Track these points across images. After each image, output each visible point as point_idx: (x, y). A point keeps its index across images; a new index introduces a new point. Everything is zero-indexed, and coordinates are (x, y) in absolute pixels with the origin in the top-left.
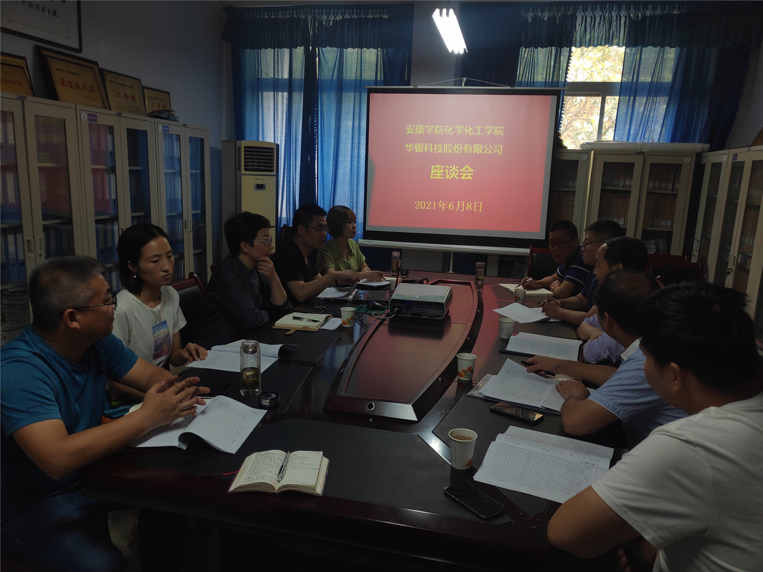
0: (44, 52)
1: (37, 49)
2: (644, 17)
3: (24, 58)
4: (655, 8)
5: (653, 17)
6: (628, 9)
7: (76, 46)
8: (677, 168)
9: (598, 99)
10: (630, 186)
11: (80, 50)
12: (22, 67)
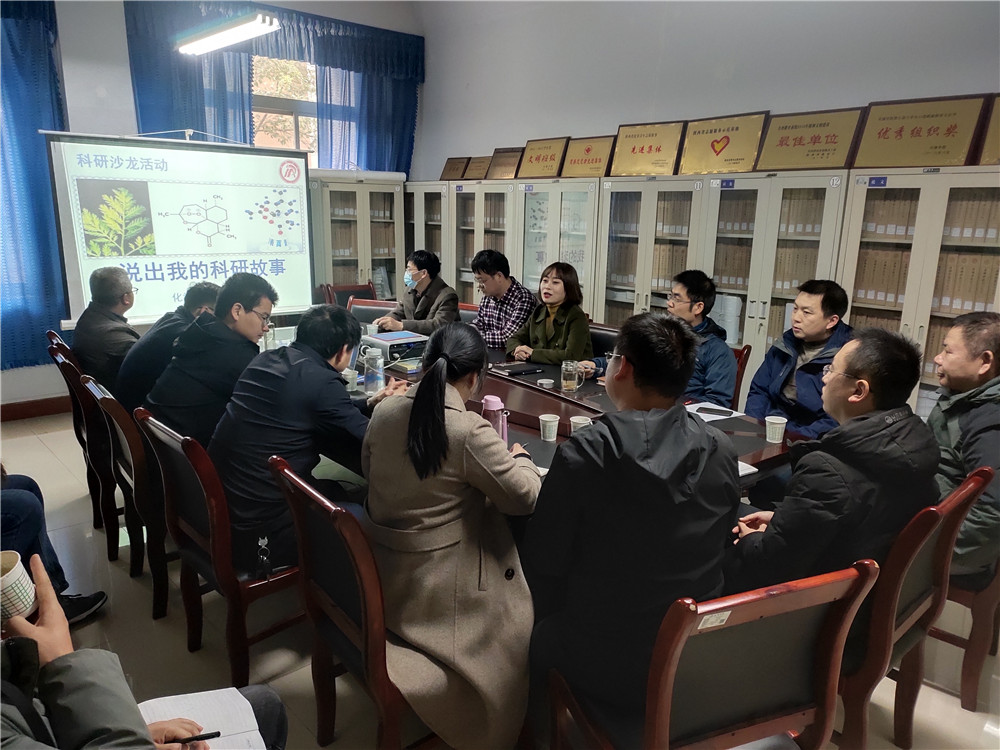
2: (329, 35)
5: (337, 37)
6: (314, 23)
8: (390, 196)
9: (291, 118)
10: (354, 216)
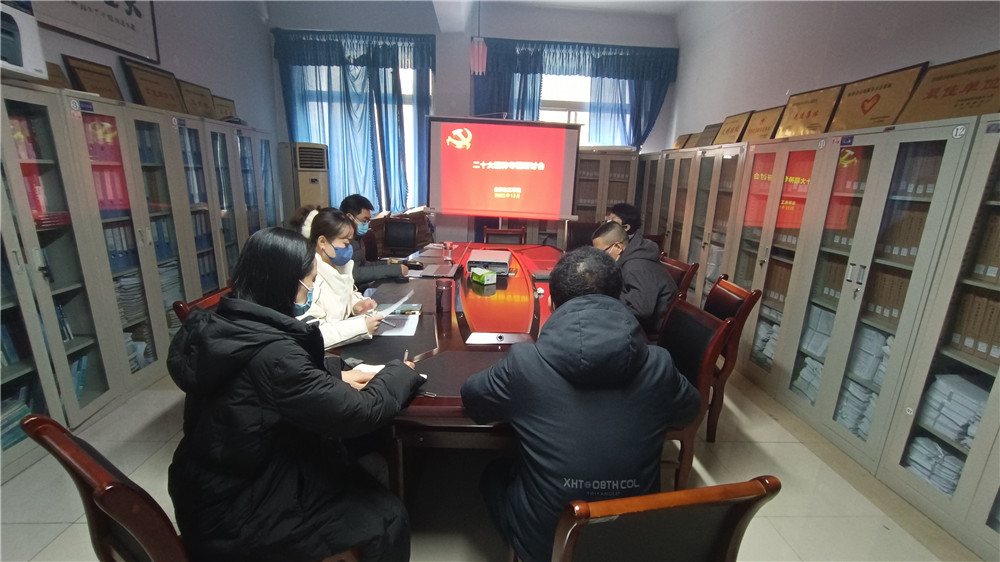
0: (128, 63)
1: (122, 60)
2: (602, 57)
3: (110, 68)
4: (608, 50)
5: (607, 56)
6: (590, 50)
7: (155, 59)
11: (158, 62)
12: (109, 76)
